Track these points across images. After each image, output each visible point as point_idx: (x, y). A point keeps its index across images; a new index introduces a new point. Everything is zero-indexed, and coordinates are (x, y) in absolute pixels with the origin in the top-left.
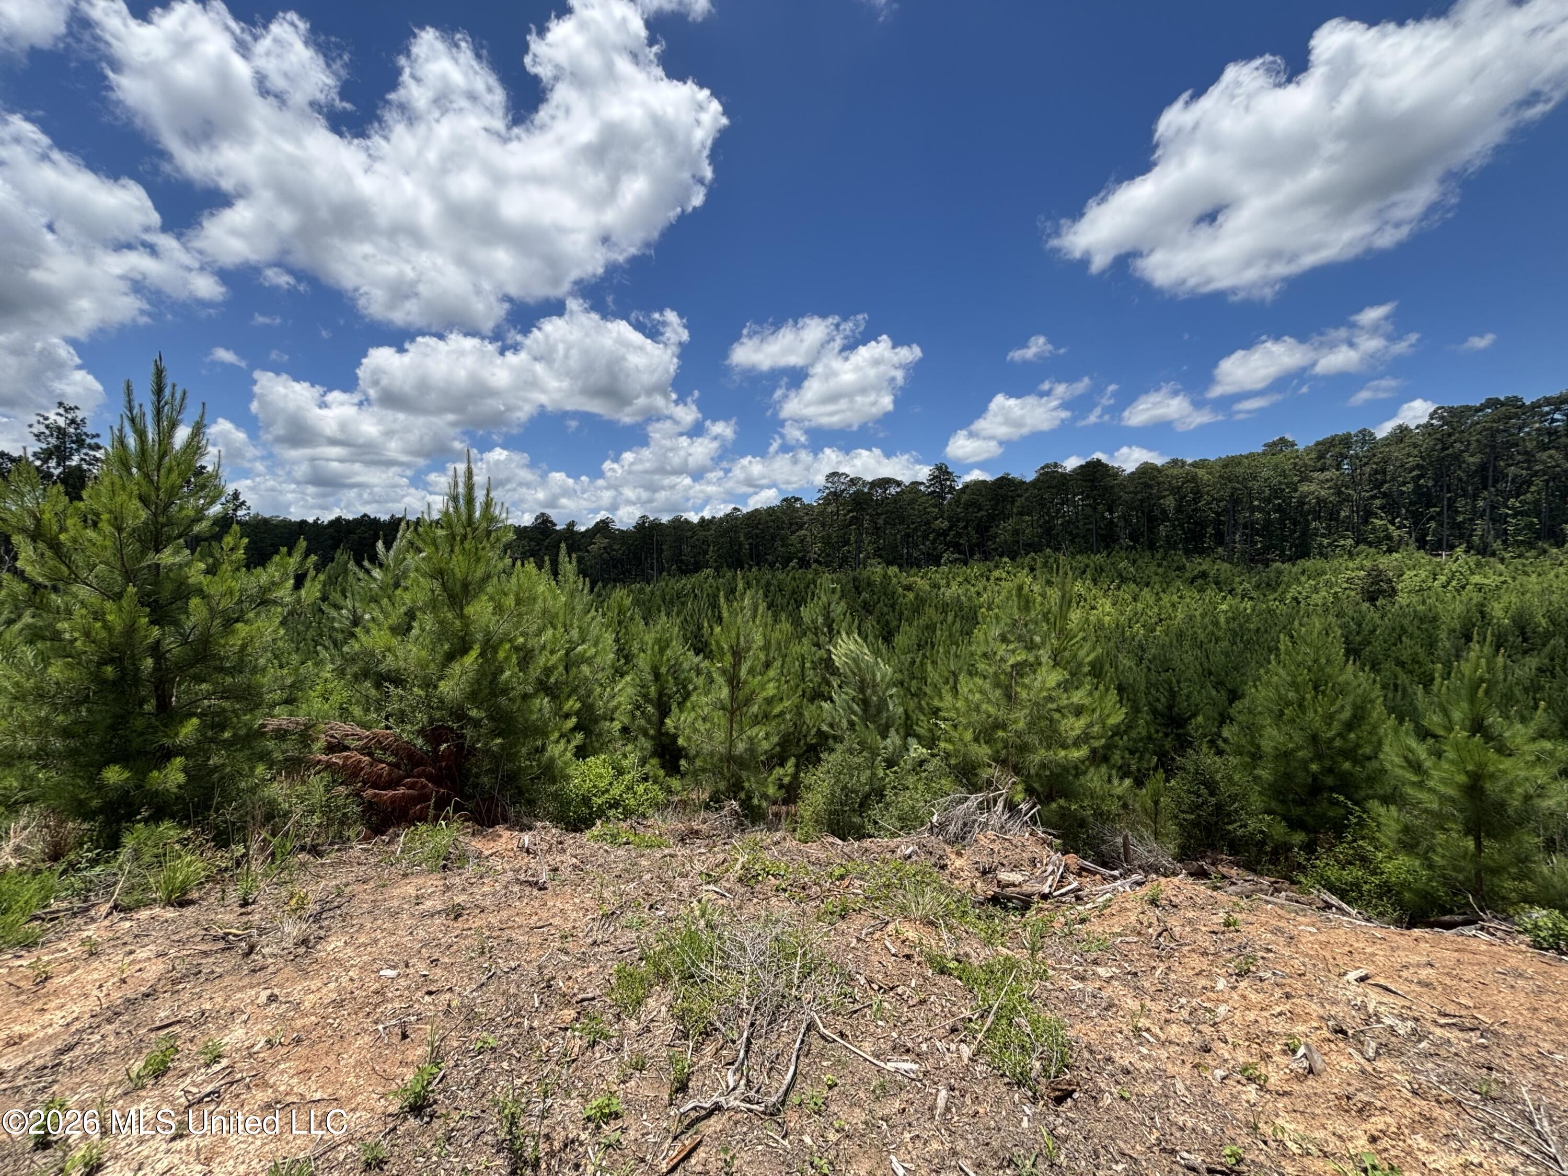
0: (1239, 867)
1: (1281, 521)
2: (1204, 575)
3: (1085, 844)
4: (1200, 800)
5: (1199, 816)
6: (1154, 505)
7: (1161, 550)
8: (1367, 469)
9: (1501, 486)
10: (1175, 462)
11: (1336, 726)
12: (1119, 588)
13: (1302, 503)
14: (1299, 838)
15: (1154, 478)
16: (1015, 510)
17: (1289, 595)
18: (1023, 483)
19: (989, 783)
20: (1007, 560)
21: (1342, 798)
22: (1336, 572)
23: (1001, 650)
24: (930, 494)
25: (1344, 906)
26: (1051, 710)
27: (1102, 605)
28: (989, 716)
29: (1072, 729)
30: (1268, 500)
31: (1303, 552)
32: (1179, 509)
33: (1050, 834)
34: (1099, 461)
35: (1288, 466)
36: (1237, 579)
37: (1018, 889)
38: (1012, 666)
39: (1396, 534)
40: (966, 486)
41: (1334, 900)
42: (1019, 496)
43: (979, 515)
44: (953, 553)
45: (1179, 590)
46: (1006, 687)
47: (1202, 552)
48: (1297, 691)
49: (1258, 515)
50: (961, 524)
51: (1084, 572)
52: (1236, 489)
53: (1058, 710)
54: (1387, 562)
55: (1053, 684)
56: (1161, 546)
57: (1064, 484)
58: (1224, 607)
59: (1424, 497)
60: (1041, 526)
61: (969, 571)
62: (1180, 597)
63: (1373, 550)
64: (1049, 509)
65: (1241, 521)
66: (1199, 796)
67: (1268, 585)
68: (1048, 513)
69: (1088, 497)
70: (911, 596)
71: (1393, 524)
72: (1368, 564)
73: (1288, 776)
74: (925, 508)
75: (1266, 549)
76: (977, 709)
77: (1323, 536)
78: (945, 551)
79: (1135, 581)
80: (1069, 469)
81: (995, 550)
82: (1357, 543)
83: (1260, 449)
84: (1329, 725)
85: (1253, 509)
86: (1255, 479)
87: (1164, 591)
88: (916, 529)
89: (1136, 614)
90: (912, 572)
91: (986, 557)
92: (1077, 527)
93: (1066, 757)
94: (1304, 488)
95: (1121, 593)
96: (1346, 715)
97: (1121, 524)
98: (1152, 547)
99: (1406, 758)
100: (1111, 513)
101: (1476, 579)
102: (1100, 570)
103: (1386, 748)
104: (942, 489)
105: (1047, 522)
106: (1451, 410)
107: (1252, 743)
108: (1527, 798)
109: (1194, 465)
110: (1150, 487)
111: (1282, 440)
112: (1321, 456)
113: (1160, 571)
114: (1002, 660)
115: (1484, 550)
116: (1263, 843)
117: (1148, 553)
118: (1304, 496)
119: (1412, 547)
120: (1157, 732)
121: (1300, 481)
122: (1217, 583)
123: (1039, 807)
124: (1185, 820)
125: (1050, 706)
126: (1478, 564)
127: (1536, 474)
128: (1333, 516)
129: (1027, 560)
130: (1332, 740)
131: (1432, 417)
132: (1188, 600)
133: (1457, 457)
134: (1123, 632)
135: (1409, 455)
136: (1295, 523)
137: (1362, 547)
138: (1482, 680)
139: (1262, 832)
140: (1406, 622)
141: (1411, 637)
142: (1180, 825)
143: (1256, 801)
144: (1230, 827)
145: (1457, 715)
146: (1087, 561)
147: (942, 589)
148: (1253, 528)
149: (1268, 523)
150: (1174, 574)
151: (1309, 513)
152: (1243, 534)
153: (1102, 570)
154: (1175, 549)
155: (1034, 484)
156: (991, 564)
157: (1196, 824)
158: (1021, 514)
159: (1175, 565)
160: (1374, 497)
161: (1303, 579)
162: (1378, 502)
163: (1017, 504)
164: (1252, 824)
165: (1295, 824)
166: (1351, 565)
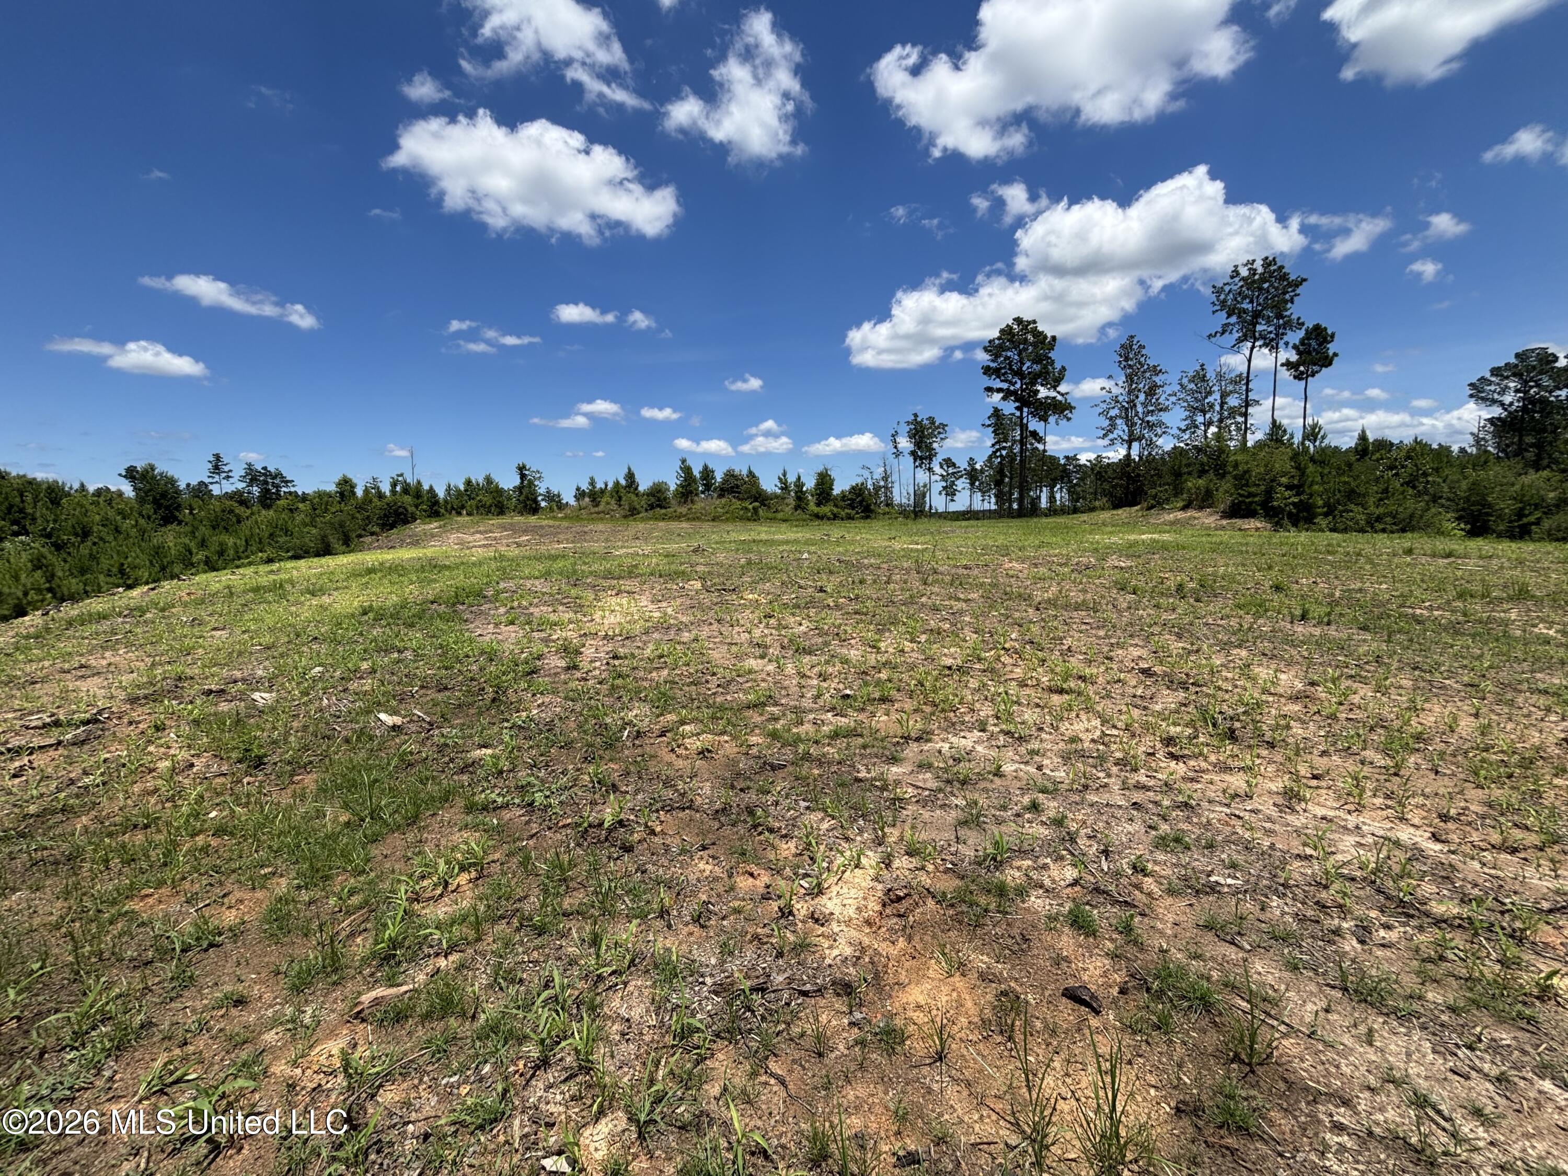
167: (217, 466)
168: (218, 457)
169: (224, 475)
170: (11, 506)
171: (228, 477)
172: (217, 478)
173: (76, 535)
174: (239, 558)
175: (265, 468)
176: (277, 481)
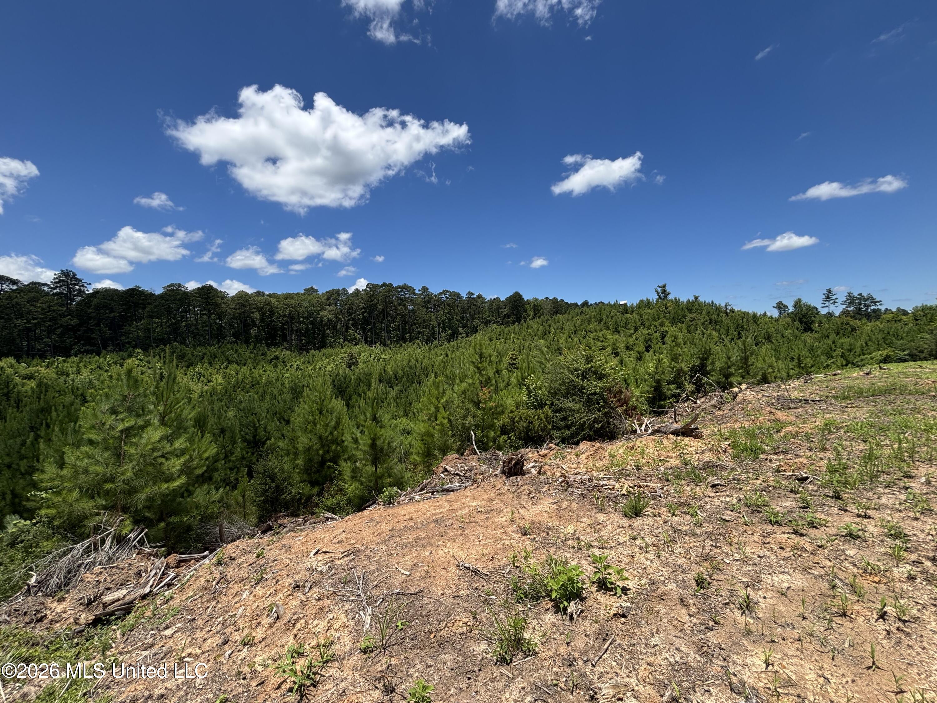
0: (288, 516)
1: (313, 329)
2: (277, 358)
3: (195, 540)
4: (267, 487)
5: (267, 496)
6: (248, 317)
7: (252, 344)
8: (346, 307)
9: (389, 318)
10: (259, 293)
11: (329, 429)
12: (226, 367)
13: (321, 321)
14: (316, 490)
15: (247, 301)
16: (146, 314)
17: (317, 367)
18: (152, 295)
19: (97, 529)
20: (140, 350)
21: (332, 464)
22: (337, 354)
23: (110, 420)
24: (55, 294)
25: (334, 516)
26: (156, 457)
27: (216, 379)
28: (98, 475)
29: (173, 467)
30: (307, 318)
31: (323, 345)
32: (262, 320)
33: (155, 547)
34: (211, 287)
35: (315, 301)
36: (294, 360)
37: (120, 602)
38: (121, 432)
39: (357, 337)
40: (97, 293)
41: (330, 515)
42: (149, 304)
43: (112, 315)
44: (83, 345)
45: (263, 367)
46: (116, 448)
47: (276, 345)
48: (313, 416)
49: (303, 326)
50: (93, 322)
51: (203, 358)
52: (292, 311)
53: (162, 456)
54: (355, 349)
55: (158, 438)
56: (253, 342)
57: (186, 299)
58: (288, 375)
59: (366, 321)
60: (169, 327)
61: (102, 360)
62: (264, 371)
63: (350, 344)
64: (175, 315)
65: (295, 328)
66: (266, 485)
67: (309, 362)
68: (174, 318)
69: (204, 309)
70: (33, 384)
71: (356, 332)
72: (348, 351)
73: (310, 460)
74: (49, 307)
75: (307, 343)
76: (86, 472)
77: (331, 337)
78: (75, 344)
79: (237, 363)
80: (189, 289)
81: (129, 343)
82: (344, 341)
83: (302, 292)
84: (326, 430)
85: (300, 323)
86: (300, 306)
87: (255, 368)
88: (39, 324)
89: (238, 383)
90: (35, 362)
91: (120, 347)
92: (197, 329)
93: (168, 488)
94: (322, 313)
95: (228, 371)
96: (333, 423)
97: (227, 328)
98: (247, 342)
99: (352, 437)
100: (221, 320)
101: (383, 356)
102: (214, 356)
103: (346, 435)
104: (69, 291)
105: (175, 324)
106: (372, 285)
107: (294, 447)
108: (389, 444)
109: (269, 295)
110: (244, 306)
111: (312, 287)
112: (328, 299)
113: (252, 356)
114: (112, 428)
115: (385, 345)
116: (301, 498)
117: (244, 345)
118: (322, 317)
119: (363, 343)
120: (247, 453)
121: (321, 310)
122: (284, 362)
123: (147, 530)
124: (260, 501)
125: (155, 454)
126: (384, 350)
127: (398, 315)
128: (335, 328)
129: (158, 350)
130: (327, 437)
131: (367, 286)
132: (268, 372)
133: (375, 305)
134: (230, 395)
135: (360, 302)
136: (320, 330)
137: (346, 343)
138: (375, 398)
139: (299, 493)
140: (361, 376)
141: (363, 382)
142: (258, 505)
143: (296, 478)
144: (283, 497)
145: (368, 415)
146: (204, 351)
147: (72, 376)
148: (301, 332)
149: (307, 330)
150: (261, 357)
151: (325, 326)
152: (296, 335)
153: (215, 357)
154: (261, 343)
155: (161, 296)
156: (125, 354)
157: (265, 502)
158: (151, 317)
159: (261, 352)
160: (349, 320)
161: (324, 358)
162: (351, 322)
163: (147, 309)
164: (294, 491)
165: (313, 484)
166: (342, 351)
167: (829, 297)
168: (829, 291)
169: (832, 302)
170: (738, 325)
171: (835, 302)
172: (827, 304)
173: (765, 338)
174: (864, 354)
175: (860, 295)
176: (868, 302)
